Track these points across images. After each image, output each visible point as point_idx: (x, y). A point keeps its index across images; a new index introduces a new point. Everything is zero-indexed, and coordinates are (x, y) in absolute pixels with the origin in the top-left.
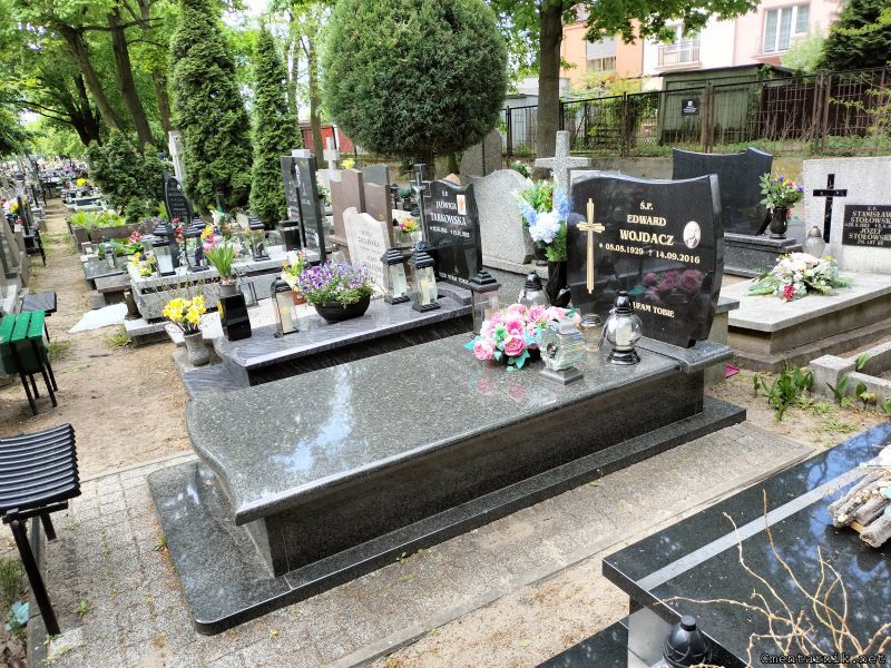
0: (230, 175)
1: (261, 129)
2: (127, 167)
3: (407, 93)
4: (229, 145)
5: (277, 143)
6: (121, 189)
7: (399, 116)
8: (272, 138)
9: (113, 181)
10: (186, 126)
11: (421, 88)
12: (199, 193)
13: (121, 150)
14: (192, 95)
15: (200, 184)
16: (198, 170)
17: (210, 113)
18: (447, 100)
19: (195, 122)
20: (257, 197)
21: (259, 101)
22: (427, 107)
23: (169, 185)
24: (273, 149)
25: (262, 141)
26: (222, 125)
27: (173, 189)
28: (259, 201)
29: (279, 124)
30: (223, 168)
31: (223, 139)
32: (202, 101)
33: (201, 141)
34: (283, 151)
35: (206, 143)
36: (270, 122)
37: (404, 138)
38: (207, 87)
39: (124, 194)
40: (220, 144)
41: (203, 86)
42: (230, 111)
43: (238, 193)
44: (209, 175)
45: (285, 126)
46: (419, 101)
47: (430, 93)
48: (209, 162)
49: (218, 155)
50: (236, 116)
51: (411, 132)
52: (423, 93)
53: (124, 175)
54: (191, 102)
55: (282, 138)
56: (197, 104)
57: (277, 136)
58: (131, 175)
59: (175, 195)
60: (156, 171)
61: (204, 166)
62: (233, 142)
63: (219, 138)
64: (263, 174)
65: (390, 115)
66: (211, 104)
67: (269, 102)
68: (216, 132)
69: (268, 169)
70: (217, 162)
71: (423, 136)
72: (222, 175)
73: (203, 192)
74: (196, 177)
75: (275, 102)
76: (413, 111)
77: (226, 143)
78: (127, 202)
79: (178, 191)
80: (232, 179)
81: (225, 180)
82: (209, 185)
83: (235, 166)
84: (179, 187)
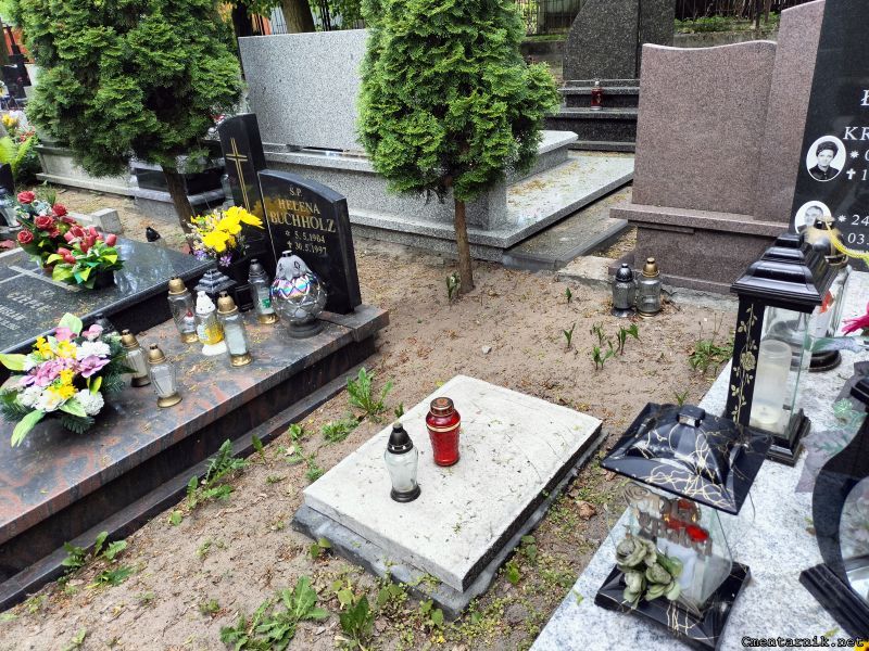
80: (196, 74)
81: (175, 77)
82: (133, 92)
83: (193, 40)
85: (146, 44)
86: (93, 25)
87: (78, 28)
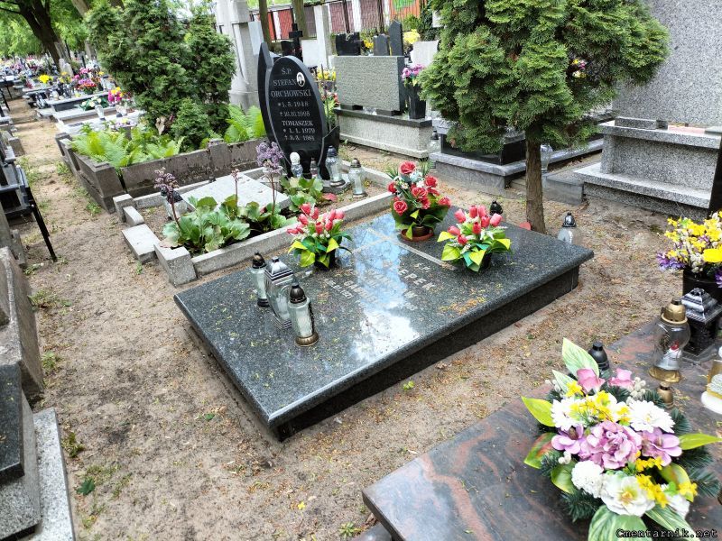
2: (164, 45)
6: (160, 85)
9: (145, 71)
13: (153, 11)
27: (284, 82)
39: (167, 93)
53: (164, 59)
58: (173, 61)
78: (175, 110)
79: (296, 87)
84: (300, 78)
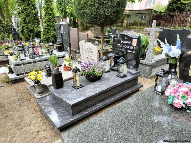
0: (33, 28)
1: (45, 15)
3: (104, 5)
4: (33, 20)
5: (50, 20)
7: (100, 13)
8: (49, 18)
10: (20, 14)
11: (109, 4)
12: (24, 33)
14: (22, 5)
15: (25, 30)
16: (24, 26)
17: (28, 10)
18: (115, 8)
19: (23, 12)
20: (44, 35)
21: (45, 7)
22: (109, 10)
23: (13, 30)
24: (49, 21)
25: (46, 19)
26: (31, 14)
28: (44, 36)
29: (51, 14)
30: (32, 26)
31: (31, 18)
32: (25, 6)
33: (25, 18)
34: (52, 22)
35: (27, 19)
36: (48, 14)
37: (100, 20)
38: (27, 2)
40: (30, 19)
41: (26, 2)
42: (33, 10)
43: (36, 33)
44: (27, 28)
45: (53, 15)
46: (107, 8)
47: (111, 6)
48: (27, 24)
49: (30, 22)
50: (35, 12)
51: (103, 18)
52: (109, 6)
54: (22, 7)
55: (52, 18)
56: (24, 7)
57: (50, 18)
58: (1, 26)
59: (15, 33)
60: (8, 26)
61: (26, 25)
62: (34, 19)
63: (30, 18)
64: (46, 28)
65: (98, 12)
66: (28, 8)
67: (48, 8)
68: (29, 16)
69: (48, 27)
70: (30, 24)
71: (106, 19)
72: (31, 28)
73: (25, 32)
74: (23, 28)
75: (50, 8)
76: (105, 11)
77: (32, 19)
80: (34, 29)
81: (32, 29)
82: (27, 30)
83: (35, 26)
84: (16, 31)
85: (29, 26)
86: (24, 23)
87: (23, 24)
